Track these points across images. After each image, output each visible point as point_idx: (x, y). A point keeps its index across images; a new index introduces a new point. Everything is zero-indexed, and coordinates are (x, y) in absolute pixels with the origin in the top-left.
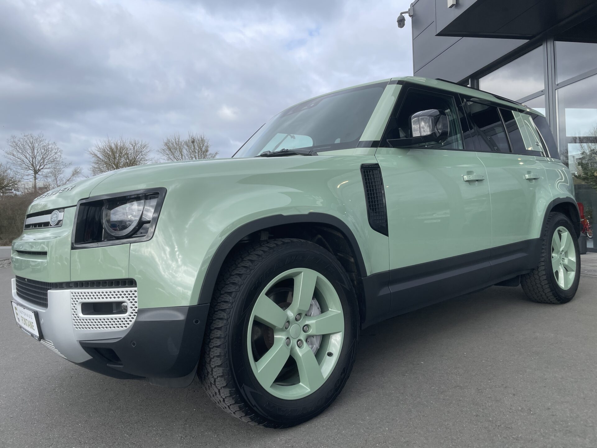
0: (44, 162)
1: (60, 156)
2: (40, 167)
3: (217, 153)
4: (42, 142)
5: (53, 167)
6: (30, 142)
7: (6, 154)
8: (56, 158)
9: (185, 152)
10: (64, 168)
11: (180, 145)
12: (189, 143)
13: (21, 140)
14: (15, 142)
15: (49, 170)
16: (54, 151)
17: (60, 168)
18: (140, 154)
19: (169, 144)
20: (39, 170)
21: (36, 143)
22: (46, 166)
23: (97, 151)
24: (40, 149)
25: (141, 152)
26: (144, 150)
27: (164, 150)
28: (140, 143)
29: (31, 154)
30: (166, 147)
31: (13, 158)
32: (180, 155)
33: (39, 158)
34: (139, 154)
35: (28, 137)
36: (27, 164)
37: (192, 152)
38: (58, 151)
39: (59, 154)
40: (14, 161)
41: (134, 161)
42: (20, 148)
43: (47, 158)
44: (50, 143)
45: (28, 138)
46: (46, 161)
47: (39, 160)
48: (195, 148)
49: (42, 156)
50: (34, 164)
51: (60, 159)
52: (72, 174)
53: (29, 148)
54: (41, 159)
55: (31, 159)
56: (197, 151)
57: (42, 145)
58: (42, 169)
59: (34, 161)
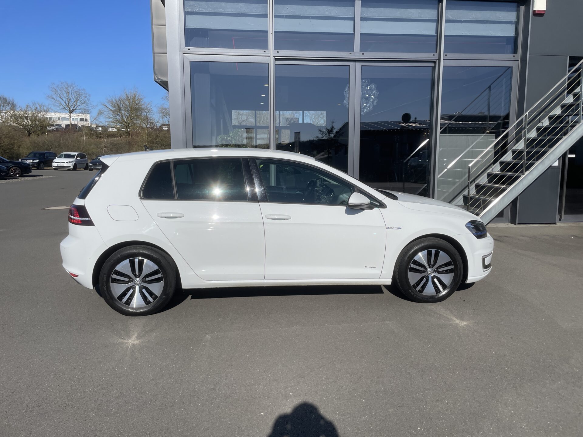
0: (76, 104)
1: (89, 99)
4: (74, 88)
5: (83, 108)
6: (66, 88)
8: (86, 101)
10: (92, 109)
13: (59, 87)
14: (54, 88)
15: (80, 111)
16: (84, 95)
17: (88, 109)
21: (70, 89)
22: (78, 107)
24: (73, 94)
29: (66, 97)
33: (73, 101)
35: (64, 84)
36: (63, 106)
39: (88, 97)
40: (54, 103)
42: (58, 93)
43: (79, 101)
44: (81, 89)
46: (78, 103)
47: (73, 103)
49: (75, 99)
50: (69, 106)
51: (88, 102)
52: (97, 115)
53: (65, 93)
54: (75, 101)
55: (67, 102)
57: (75, 91)
58: (75, 109)
59: (69, 104)
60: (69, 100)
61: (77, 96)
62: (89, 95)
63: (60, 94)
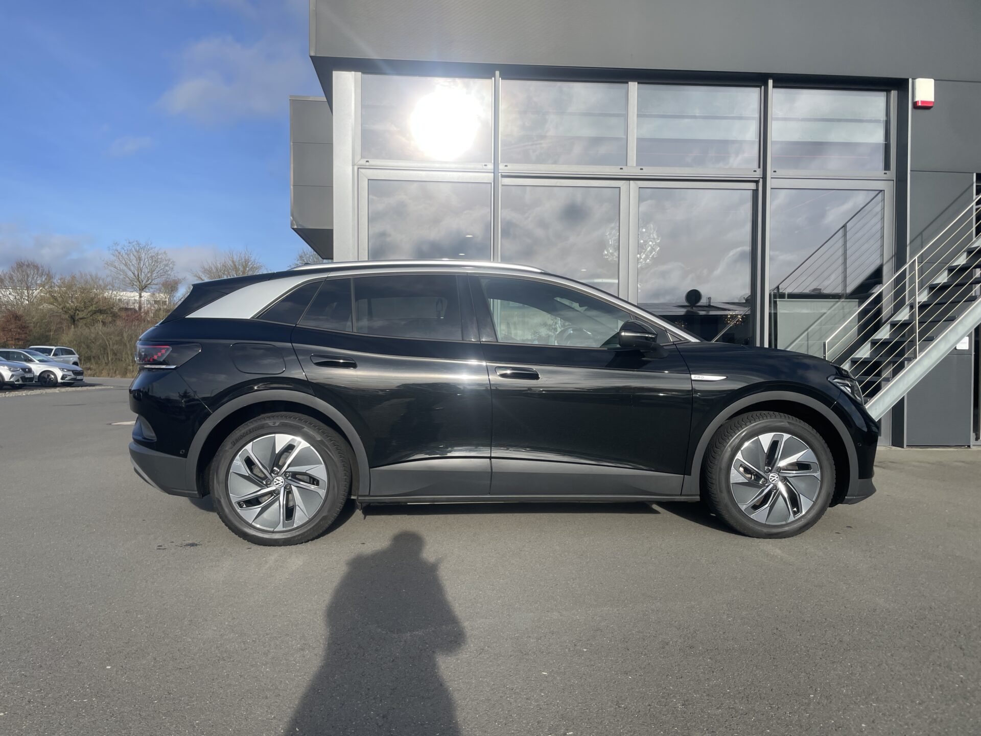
0: (151, 276)
1: (172, 269)
4: (150, 251)
5: (162, 282)
6: (136, 251)
8: (167, 272)
13: (125, 249)
14: (117, 251)
15: (157, 287)
16: (163, 263)
20: (146, 286)
21: (142, 251)
22: (153, 281)
24: (147, 260)
29: (136, 266)
31: (115, 270)
33: (146, 271)
35: (134, 244)
36: (130, 279)
38: (170, 263)
39: (171, 265)
40: (115, 274)
42: (123, 258)
43: (156, 271)
44: (160, 252)
45: (133, 246)
46: (154, 275)
47: (146, 273)
49: (149, 269)
51: (171, 273)
53: (134, 258)
54: (149, 272)
55: (136, 273)
57: (150, 255)
58: (149, 284)
59: (140, 276)
60: (140, 270)
61: (153, 263)
62: (173, 263)
63: (126, 259)
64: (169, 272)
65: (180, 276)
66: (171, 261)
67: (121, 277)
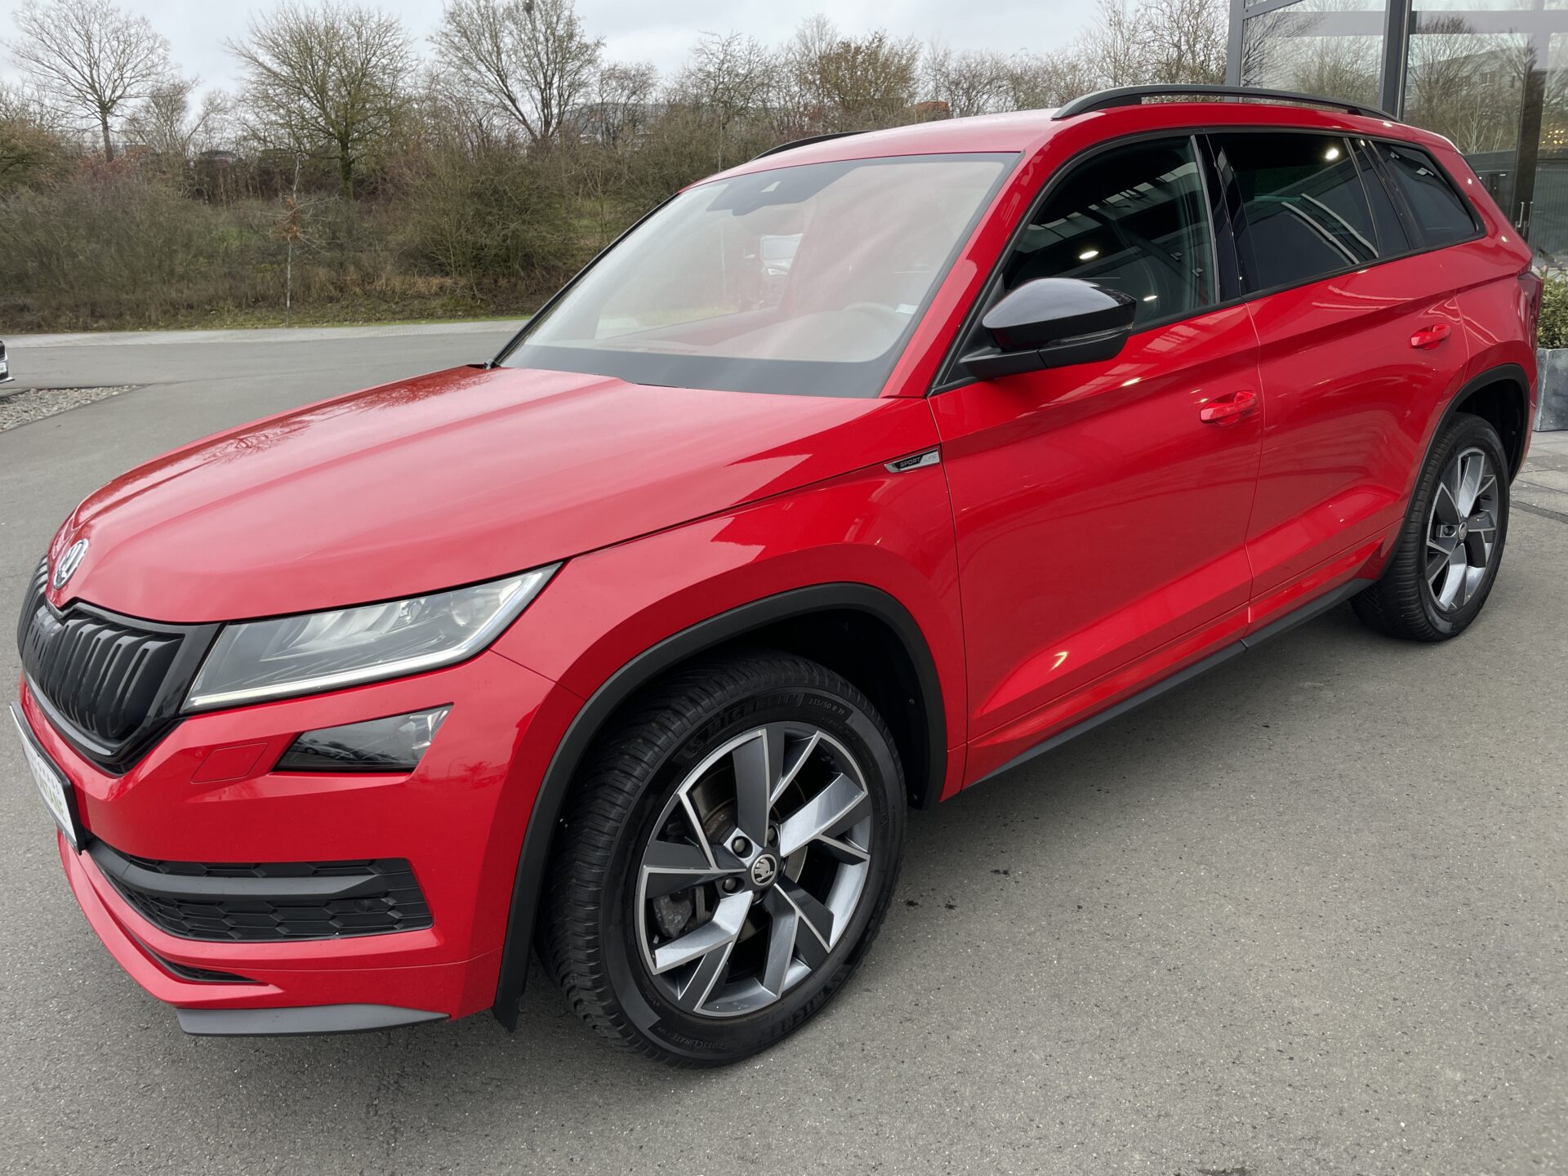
0: (122, 77)
1: (164, 58)
2: (113, 92)
3: (598, 42)
4: (109, 18)
5: (148, 91)
6: (78, 19)
7: (18, 58)
8: (153, 66)
9: (507, 42)
11: (492, 20)
12: (517, 11)
13: (53, 14)
14: (35, 21)
15: (139, 102)
16: (145, 44)
18: (378, 53)
19: (459, 16)
20: (114, 102)
21: (92, 20)
22: (128, 89)
23: (255, 46)
24: (105, 39)
25: (381, 45)
26: (387, 39)
27: (447, 35)
28: (376, 19)
29: (84, 55)
30: (453, 27)
31: (39, 68)
32: (495, 49)
33: (107, 66)
34: (374, 54)
36: (77, 86)
37: (529, 39)
38: (157, 45)
39: (161, 51)
40: (41, 77)
41: (364, 75)
42: (53, 39)
43: (129, 66)
44: (132, 20)
46: (128, 75)
47: (109, 72)
48: (534, 29)
49: (113, 60)
50: (97, 85)
51: (164, 68)
52: (201, 113)
53: (77, 37)
54: (114, 68)
55: (86, 70)
56: (542, 39)
57: (111, 27)
58: (120, 97)
59: (95, 76)
60: (93, 64)
61: (121, 48)
62: (164, 44)
63: (58, 41)
64: (160, 69)
65: (186, 77)
66: (160, 39)
67: (56, 83)
